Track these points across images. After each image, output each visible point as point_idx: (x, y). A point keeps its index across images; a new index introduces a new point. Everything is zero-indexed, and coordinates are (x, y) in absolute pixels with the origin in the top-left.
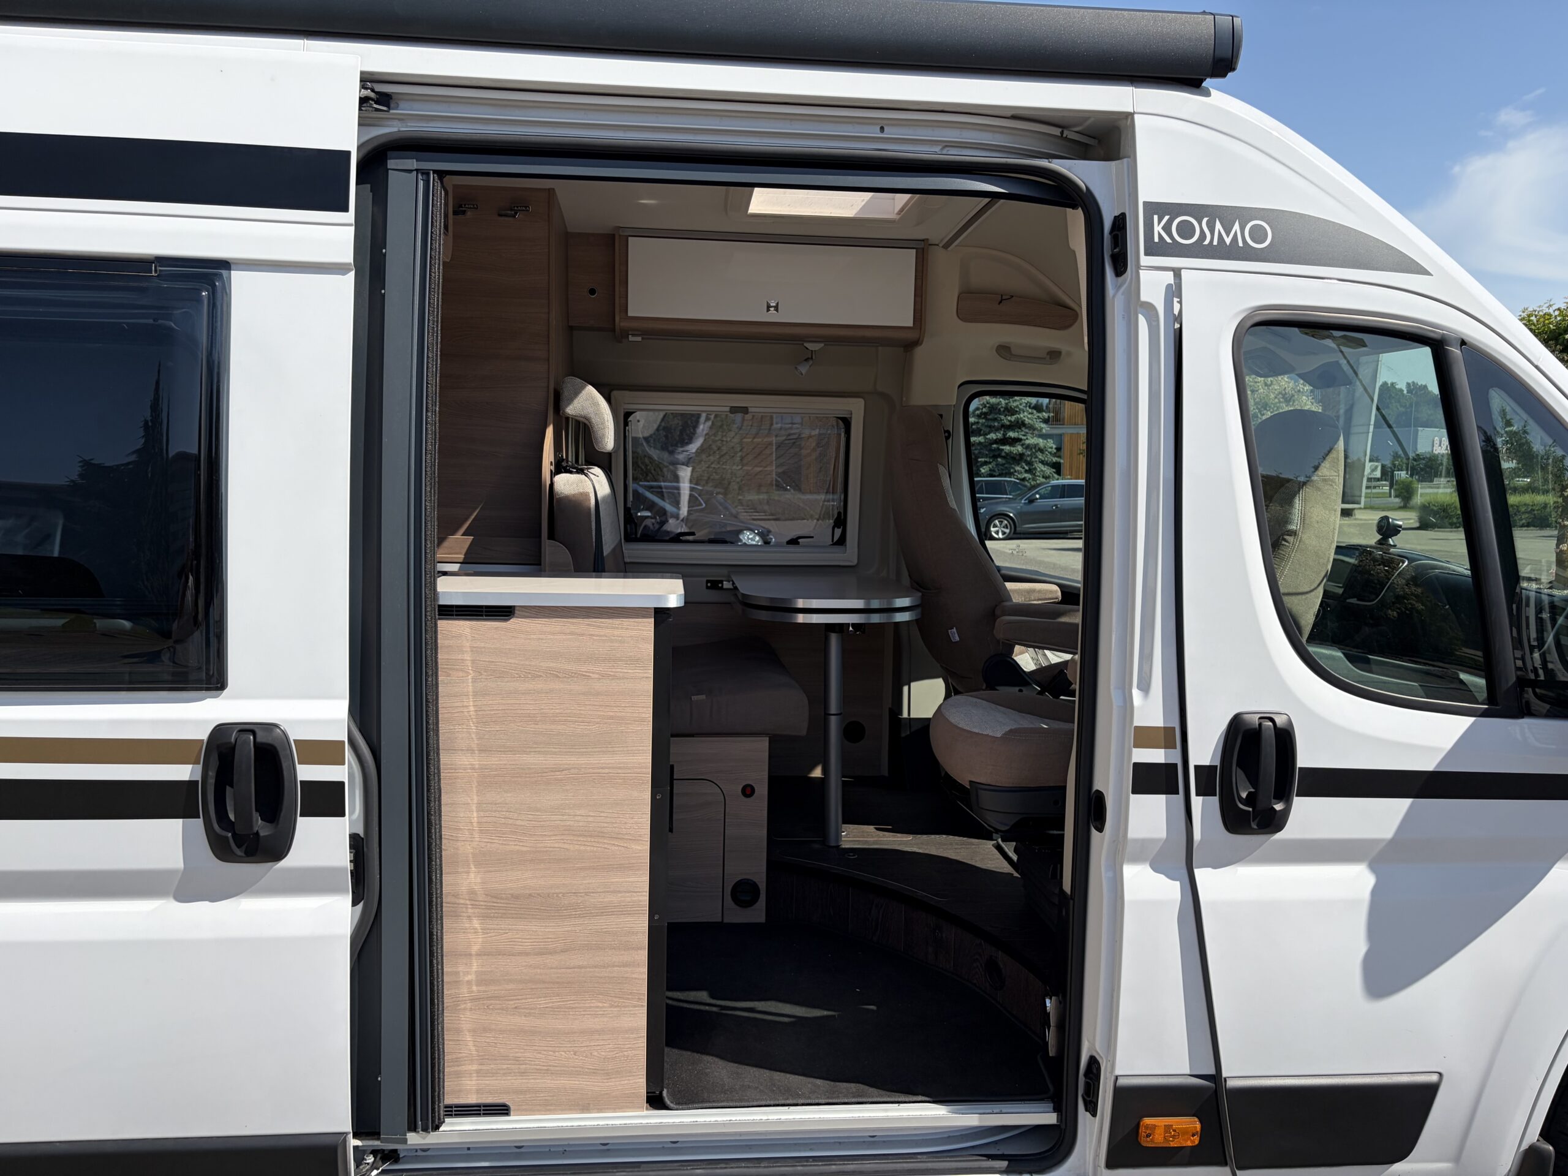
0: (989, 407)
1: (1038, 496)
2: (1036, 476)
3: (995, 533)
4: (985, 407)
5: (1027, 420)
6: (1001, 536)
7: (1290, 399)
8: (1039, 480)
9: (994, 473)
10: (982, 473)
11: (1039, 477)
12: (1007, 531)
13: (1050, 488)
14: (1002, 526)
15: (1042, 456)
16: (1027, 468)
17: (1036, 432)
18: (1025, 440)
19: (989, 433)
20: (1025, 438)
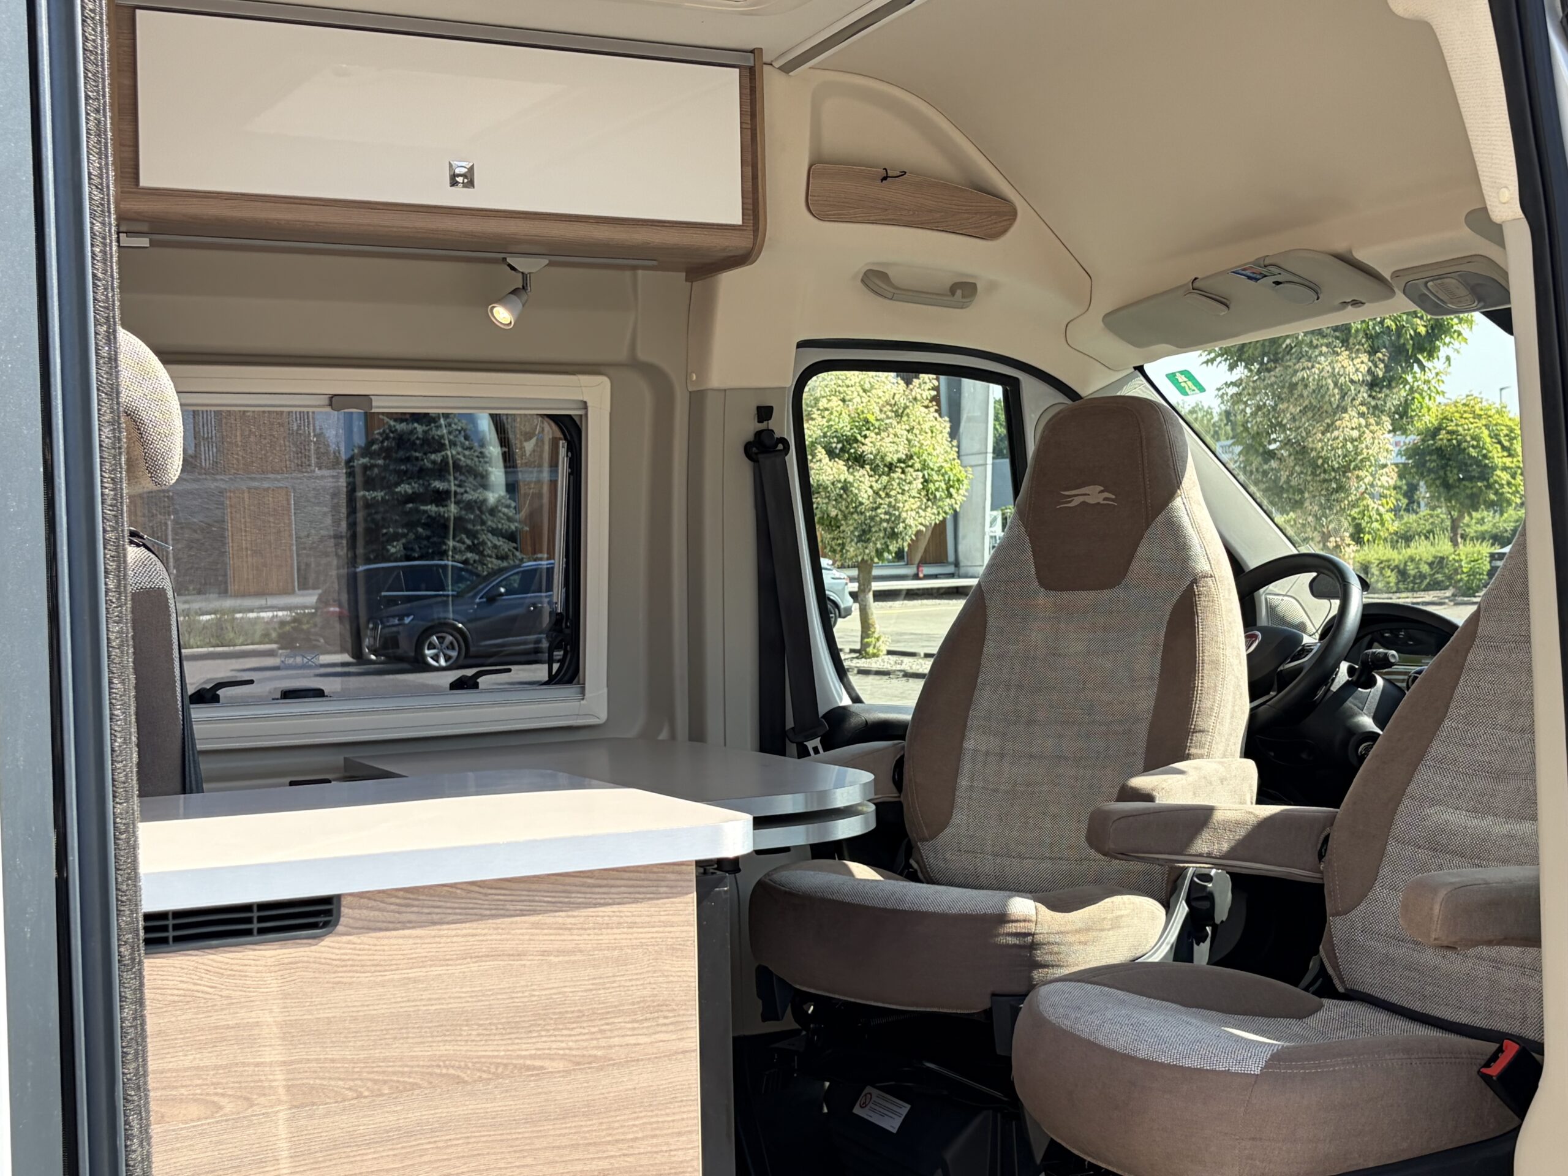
0: (394, 438)
1: (502, 590)
2: (484, 556)
3: (432, 658)
4: (387, 438)
5: (463, 459)
6: (443, 662)
7: (903, 412)
8: (492, 562)
9: (413, 554)
10: (393, 554)
11: (491, 557)
12: (454, 654)
13: (517, 577)
14: (444, 646)
15: (493, 521)
16: (469, 542)
18: (462, 494)
19: (397, 484)
20: (462, 490)
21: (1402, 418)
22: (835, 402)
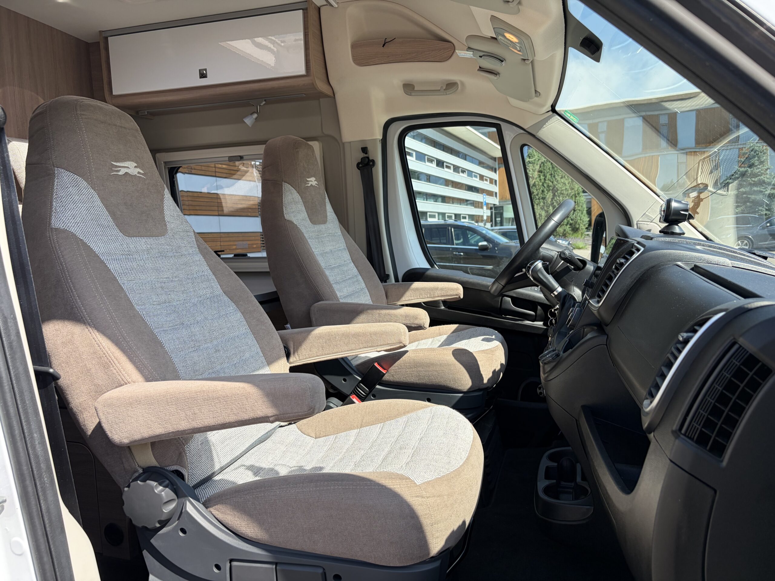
9: (744, 212)
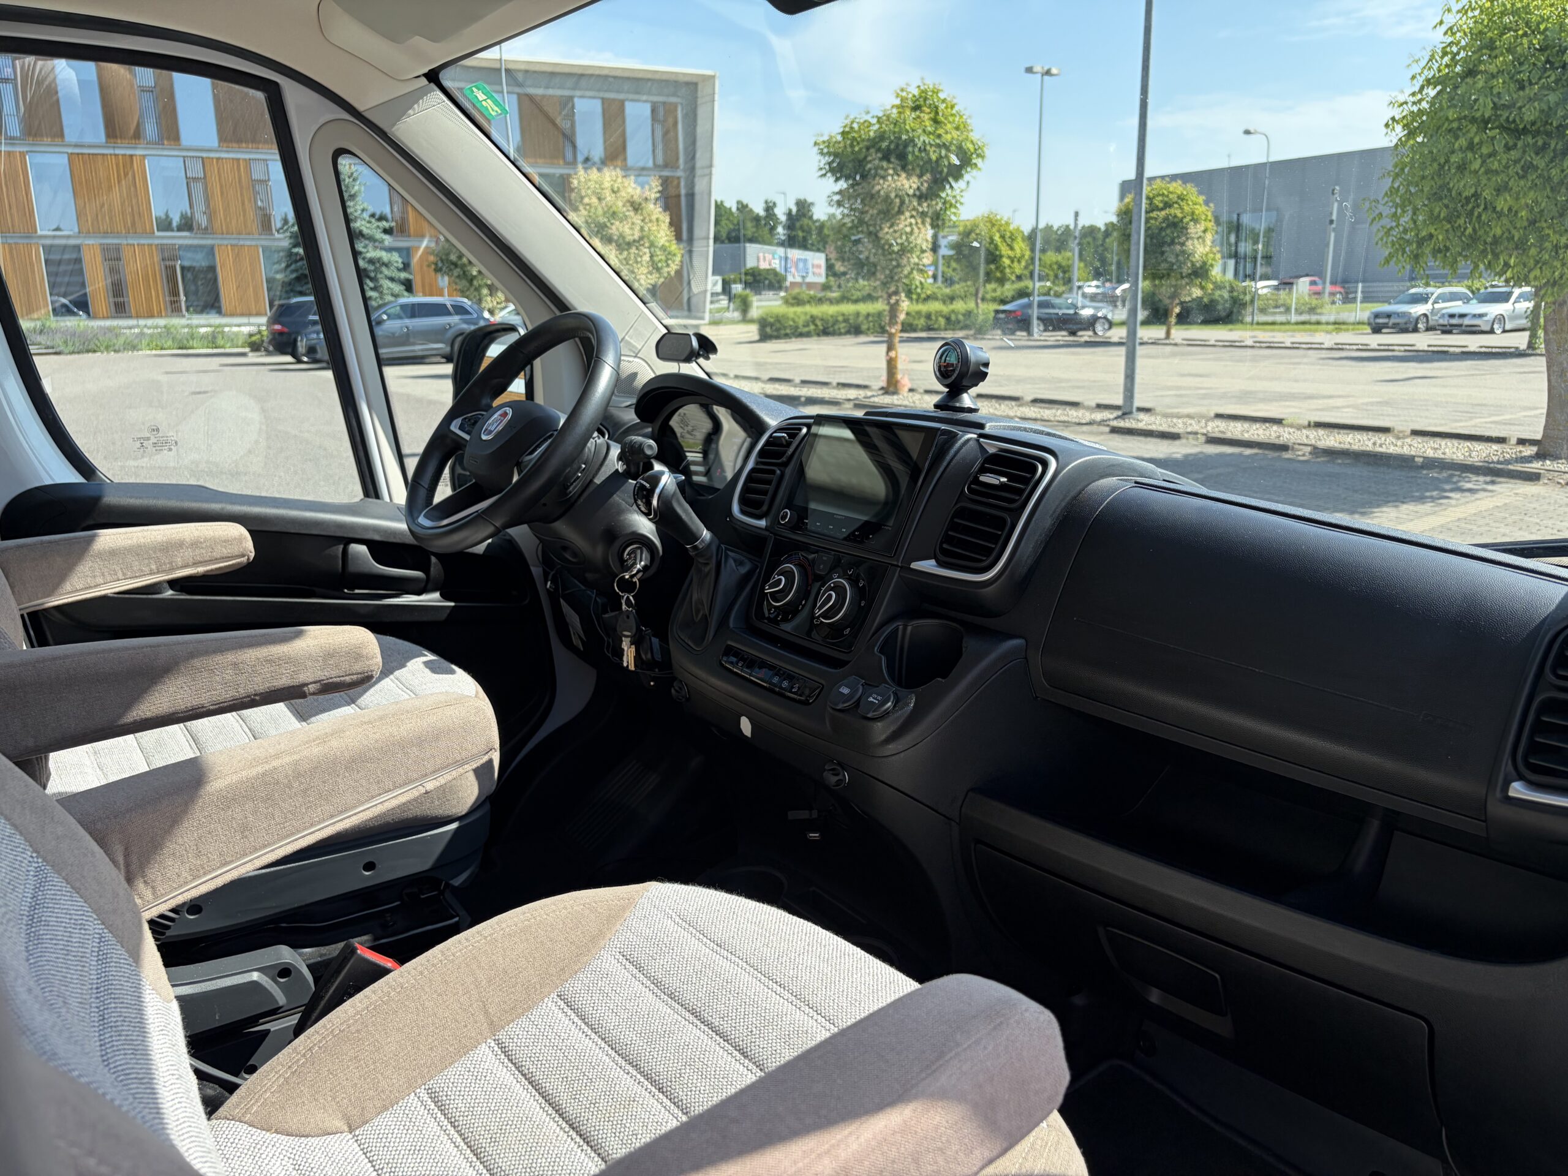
1: (385, 317)
2: (382, 294)
5: (364, 229)
8: (386, 299)
11: (386, 295)
13: (399, 307)
15: (388, 272)
16: (371, 285)
17: (377, 244)
21: (937, 221)
22: (594, 200)
